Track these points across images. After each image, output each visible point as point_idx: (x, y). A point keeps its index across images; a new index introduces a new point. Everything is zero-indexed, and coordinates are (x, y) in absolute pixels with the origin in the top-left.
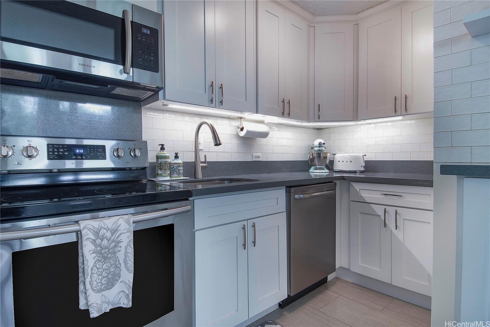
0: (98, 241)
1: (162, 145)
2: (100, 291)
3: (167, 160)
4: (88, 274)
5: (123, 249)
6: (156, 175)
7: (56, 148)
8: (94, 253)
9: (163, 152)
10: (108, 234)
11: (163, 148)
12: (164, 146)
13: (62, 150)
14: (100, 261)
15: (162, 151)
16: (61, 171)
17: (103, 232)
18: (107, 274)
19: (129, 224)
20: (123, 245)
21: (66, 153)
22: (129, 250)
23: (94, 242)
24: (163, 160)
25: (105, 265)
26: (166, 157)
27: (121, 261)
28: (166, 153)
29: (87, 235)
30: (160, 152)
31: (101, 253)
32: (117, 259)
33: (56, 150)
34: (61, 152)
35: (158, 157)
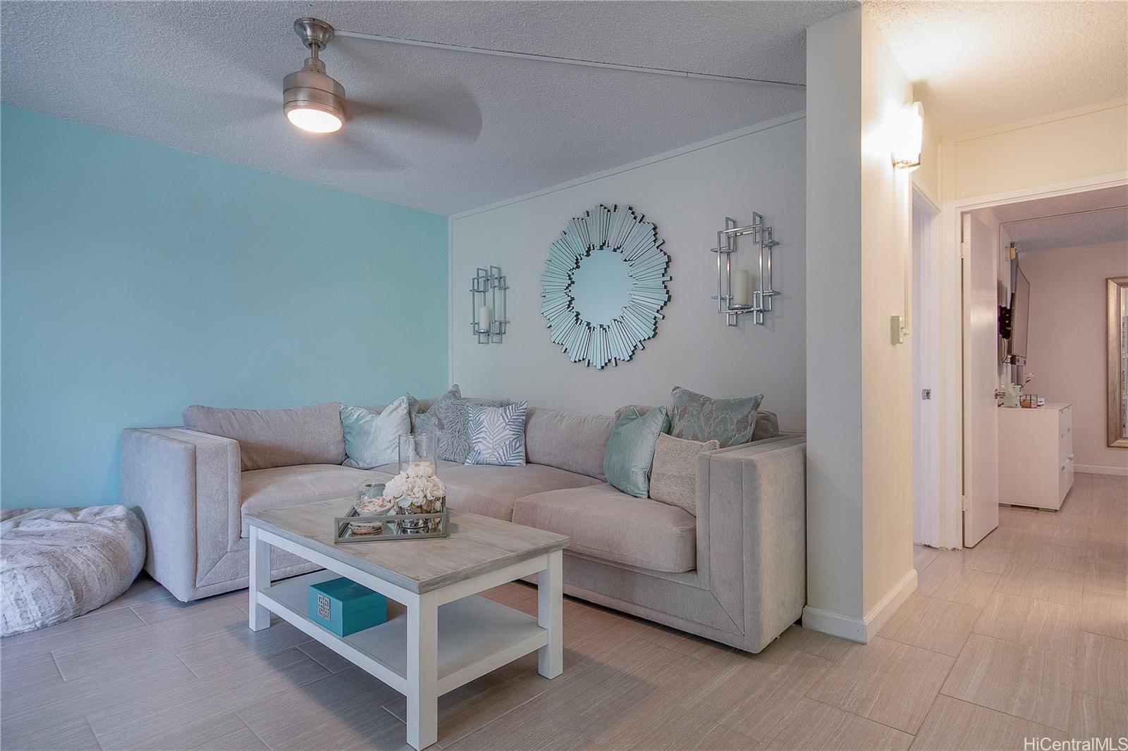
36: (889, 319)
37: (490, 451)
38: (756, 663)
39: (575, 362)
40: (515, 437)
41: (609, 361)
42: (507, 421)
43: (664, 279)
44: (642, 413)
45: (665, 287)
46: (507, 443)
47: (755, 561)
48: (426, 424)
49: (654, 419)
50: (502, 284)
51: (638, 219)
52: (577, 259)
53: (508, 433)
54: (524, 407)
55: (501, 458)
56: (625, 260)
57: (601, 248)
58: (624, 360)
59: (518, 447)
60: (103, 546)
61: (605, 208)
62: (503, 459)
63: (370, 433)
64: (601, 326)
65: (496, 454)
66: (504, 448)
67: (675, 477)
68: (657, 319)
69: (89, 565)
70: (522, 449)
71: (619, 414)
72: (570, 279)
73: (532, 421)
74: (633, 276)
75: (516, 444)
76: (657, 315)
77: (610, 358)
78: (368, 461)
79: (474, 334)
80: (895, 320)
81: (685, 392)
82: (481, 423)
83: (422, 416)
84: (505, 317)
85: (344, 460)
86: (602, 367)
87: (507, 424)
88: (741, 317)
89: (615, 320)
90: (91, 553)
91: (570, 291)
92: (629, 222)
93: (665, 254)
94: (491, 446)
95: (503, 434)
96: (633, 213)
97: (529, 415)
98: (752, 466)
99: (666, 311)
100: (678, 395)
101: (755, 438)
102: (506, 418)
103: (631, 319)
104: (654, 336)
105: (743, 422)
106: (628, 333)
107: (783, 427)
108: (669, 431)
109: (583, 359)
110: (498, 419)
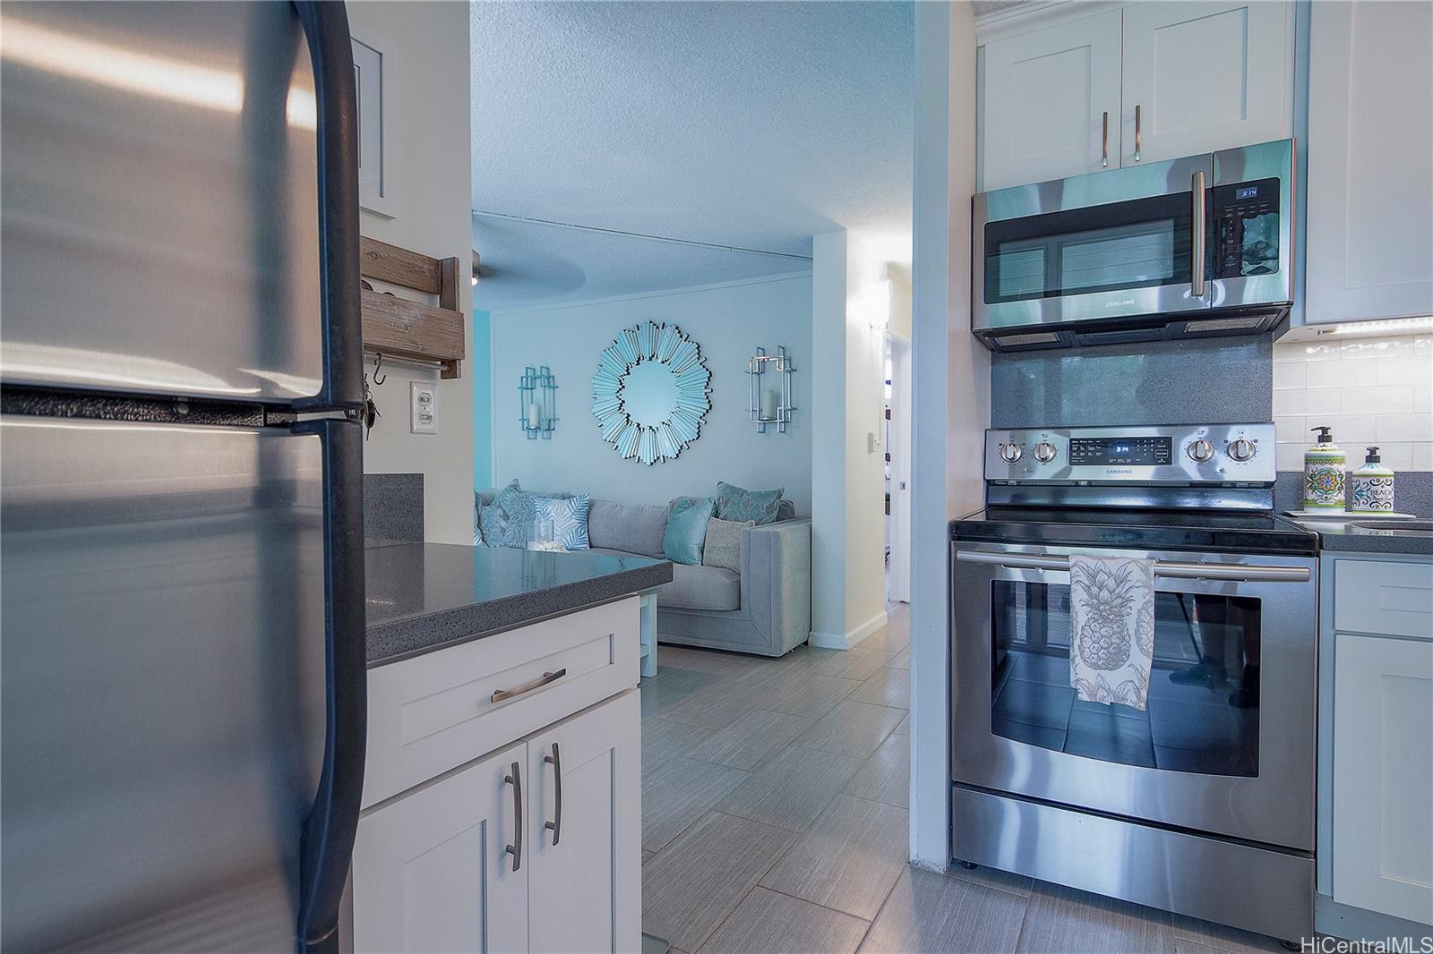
0: (1095, 590)
1: (1325, 430)
2: (1095, 666)
3: (1335, 466)
4: (1077, 634)
5: (1134, 612)
6: (1301, 503)
7: (1084, 445)
8: (1087, 605)
9: (1324, 448)
10: (1111, 583)
11: (1325, 437)
12: (1330, 433)
13: (1093, 449)
14: (1096, 620)
15: (1321, 444)
16: (1093, 484)
17: (1101, 577)
18: (1106, 645)
19: (1147, 574)
20: (1136, 606)
21: (1098, 454)
22: (1145, 616)
23: (1088, 589)
24: (1320, 467)
25: (1104, 629)
26: (1329, 460)
27: (1132, 632)
28: (1330, 449)
29: (1078, 575)
30: (1315, 448)
31: (1098, 609)
32: (1123, 626)
33: (1082, 449)
34: (1090, 451)
35: (1309, 460)
36: (866, 436)
38: (779, 663)
39: (626, 457)
40: (580, 524)
41: (658, 458)
42: (572, 511)
43: (706, 391)
44: (693, 503)
45: (707, 398)
46: (574, 530)
47: (779, 596)
48: (493, 515)
49: (704, 507)
50: (552, 384)
51: (684, 338)
52: (628, 367)
53: (574, 522)
54: (587, 498)
55: (569, 544)
56: (663, 362)
57: (650, 359)
58: (671, 457)
59: (583, 533)
61: (654, 325)
62: (573, 543)
64: (651, 428)
65: (564, 540)
66: (571, 534)
67: (724, 548)
68: (700, 424)
70: (586, 535)
71: (673, 503)
72: (621, 384)
73: (593, 511)
74: (680, 386)
75: (578, 531)
76: (700, 420)
77: (658, 456)
79: (525, 430)
80: (871, 436)
81: (728, 486)
82: (549, 514)
83: (487, 508)
84: (554, 414)
86: (652, 464)
87: (573, 514)
88: (767, 426)
89: (663, 423)
91: (621, 395)
92: (676, 340)
93: (707, 370)
94: (559, 534)
95: (571, 522)
96: (679, 332)
97: (591, 505)
98: (777, 535)
99: (708, 418)
101: (778, 519)
102: (571, 508)
103: (676, 423)
104: (697, 438)
105: (770, 508)
106: (674, 434)
107: (798, 511)
108: (716, 515)
109: (634, 456)
110: (565, 509)
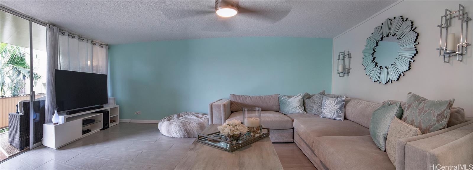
37: (328, 113)
39: (374, 82)
40: (339, 109)
42: (336, 103)
43: (415, 44)
44: (392, 104)
45: (415, 47)
46: (335, 111)
49: (392, 109)
50: (349, 56)
51: (413, 29)
52: (377, 42)
53: (336, 108)
54: (345, 98)
55: (332, 117)
56: (397, 39)
57: (387, 36)
58: (395, 80)
59: (340, 113)
60: (199, 124)
61: (390, 19)
62: (333, 116)
63: (286, 104)
64: (386, 67)
65: (330, 115)
66: (334, 113)
68: (411, 62)
69: (194, 127)
70: (343, 114)
71: (384, 104)
72: (374, 50)
73: (349, 104)
74: (401, 45)
75: (339, 112)
76: (411, 60)
77: (389, 80)
78: (286, 112)
79: (338, 73)
82: (326, 103)
83: (308, 100)
84: (350, 67)
85: (278, 111)
86: (385, 84)
87: (336, 104)
89: (391, 64)
90: (195, 125)
91: (374, 55)
92: (400, 23)
93: (416, 33)
94: (329, 112)
95: (334, 108)
96: (402, 18)
99: (414, 59)
100: (409, 97)
102: (336, 102)
103: (399, 63)
104: (409, 69)
105: (441, 116)
106: (397, 69)
109: (378, 81)
110: (332, 102)
